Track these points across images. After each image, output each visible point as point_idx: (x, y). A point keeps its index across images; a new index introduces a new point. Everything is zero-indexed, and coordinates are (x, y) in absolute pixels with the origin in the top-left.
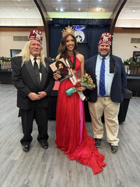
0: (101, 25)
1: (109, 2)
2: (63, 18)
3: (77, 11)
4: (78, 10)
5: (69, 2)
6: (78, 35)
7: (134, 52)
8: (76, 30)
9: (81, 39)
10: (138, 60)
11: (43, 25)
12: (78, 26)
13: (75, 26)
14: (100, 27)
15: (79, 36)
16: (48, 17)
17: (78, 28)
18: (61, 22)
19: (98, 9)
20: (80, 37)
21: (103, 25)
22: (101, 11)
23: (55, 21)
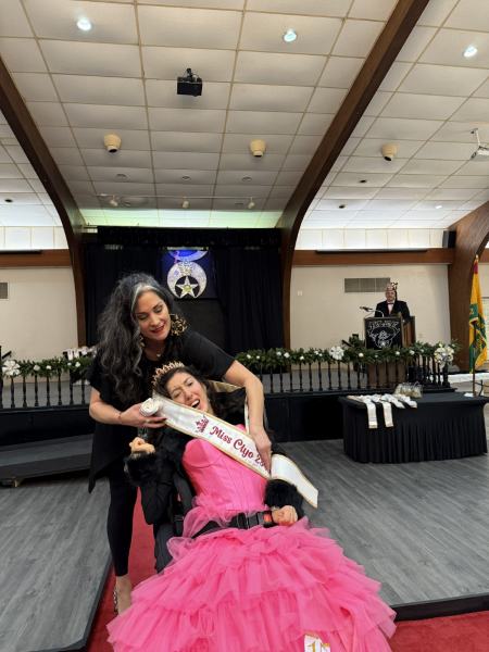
0: (255, 245)
1: (271, 187)
2: (135, 225)
4: (183, 205)
5: (155, 183)
7: (367, 321)
8: (178, 261)
9: (195, 286)
10: (383, 344)
11: (67, 247)
12: (183, 248)
13: (174, 249)
15: (187, 279)
16: (82, 223)
17: (182, 254)
20: (193, 280)
21: (259, 245)
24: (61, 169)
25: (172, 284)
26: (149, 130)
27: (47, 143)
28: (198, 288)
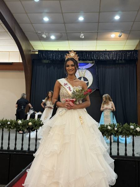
0: (121, 60)
1: (133, 22)
5: (64, 23)
6: (82, 76)
8: (78, 69)
9: (86, 82)
11: (21, 61)
12: (81, 62)
14: (119, 64)
16: (31, 49)
17: (81, 65)
18: (53, 56)
19: (114, 35)
20: (85, 79)
21: (124, 60)
22: (120, 36)
23: (43, 55)
28: (88, 84)
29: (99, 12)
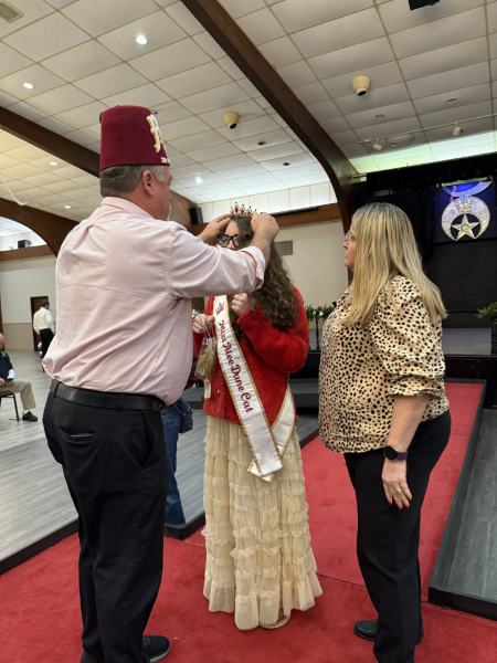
2: (404, 165)
3: (448, 135)
4: (455, 133)
5: (417, 115)
8: (455, 198)
9: (475, 224)
11: (337, 201)
12: (459, 182)
13: (449, 184)
16: (353, 173)
20: (472, 218)
24: (321, 124)
25: (446, 226)
26: (397, 59)
27: (304, 102)
28: (479, 227)
29: (491, 81)
